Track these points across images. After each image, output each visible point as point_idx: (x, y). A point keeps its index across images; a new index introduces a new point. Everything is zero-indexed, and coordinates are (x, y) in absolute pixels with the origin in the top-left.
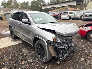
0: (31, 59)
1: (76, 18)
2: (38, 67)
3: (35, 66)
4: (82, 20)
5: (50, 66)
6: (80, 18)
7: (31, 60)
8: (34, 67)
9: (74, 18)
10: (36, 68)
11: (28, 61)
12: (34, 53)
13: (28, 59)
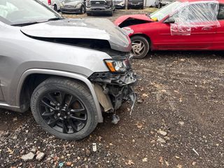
0: (34, 150)
1: (72, 10)
2: (72, 158)
3: (61, 161)
4: (85, 15)
5: (100, 138)
6: (81, 9)
7: (35, 153)
8: (61, 165)
9: (67, 10)
10: (69, 163)
11: (28, 161)
12: (26, 128)
13: (20, 155)
